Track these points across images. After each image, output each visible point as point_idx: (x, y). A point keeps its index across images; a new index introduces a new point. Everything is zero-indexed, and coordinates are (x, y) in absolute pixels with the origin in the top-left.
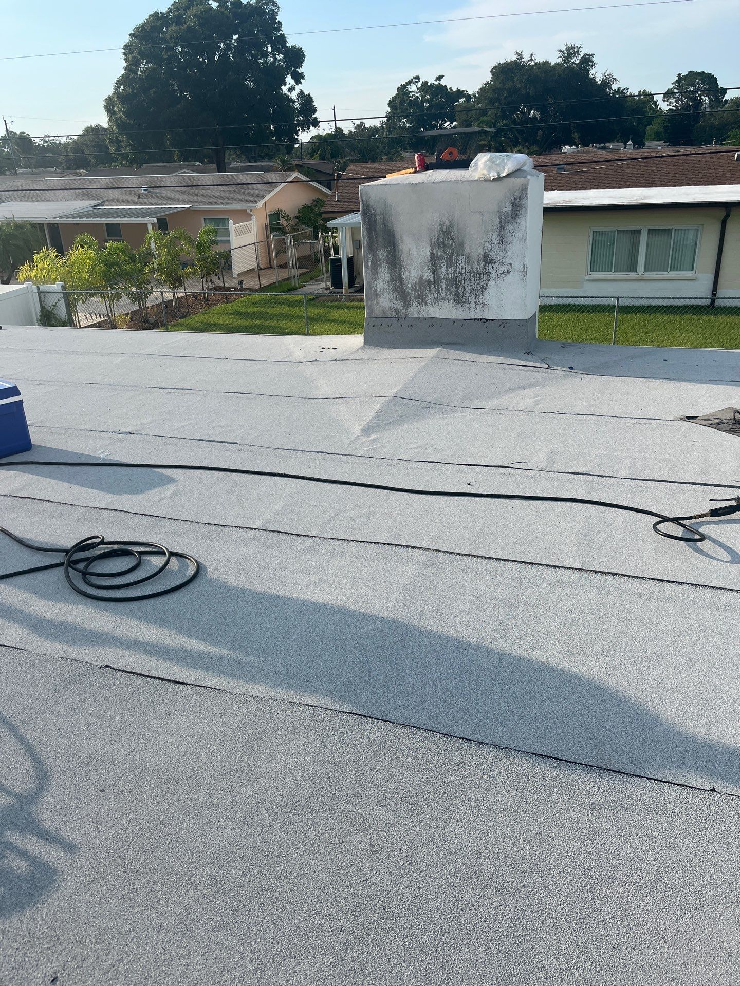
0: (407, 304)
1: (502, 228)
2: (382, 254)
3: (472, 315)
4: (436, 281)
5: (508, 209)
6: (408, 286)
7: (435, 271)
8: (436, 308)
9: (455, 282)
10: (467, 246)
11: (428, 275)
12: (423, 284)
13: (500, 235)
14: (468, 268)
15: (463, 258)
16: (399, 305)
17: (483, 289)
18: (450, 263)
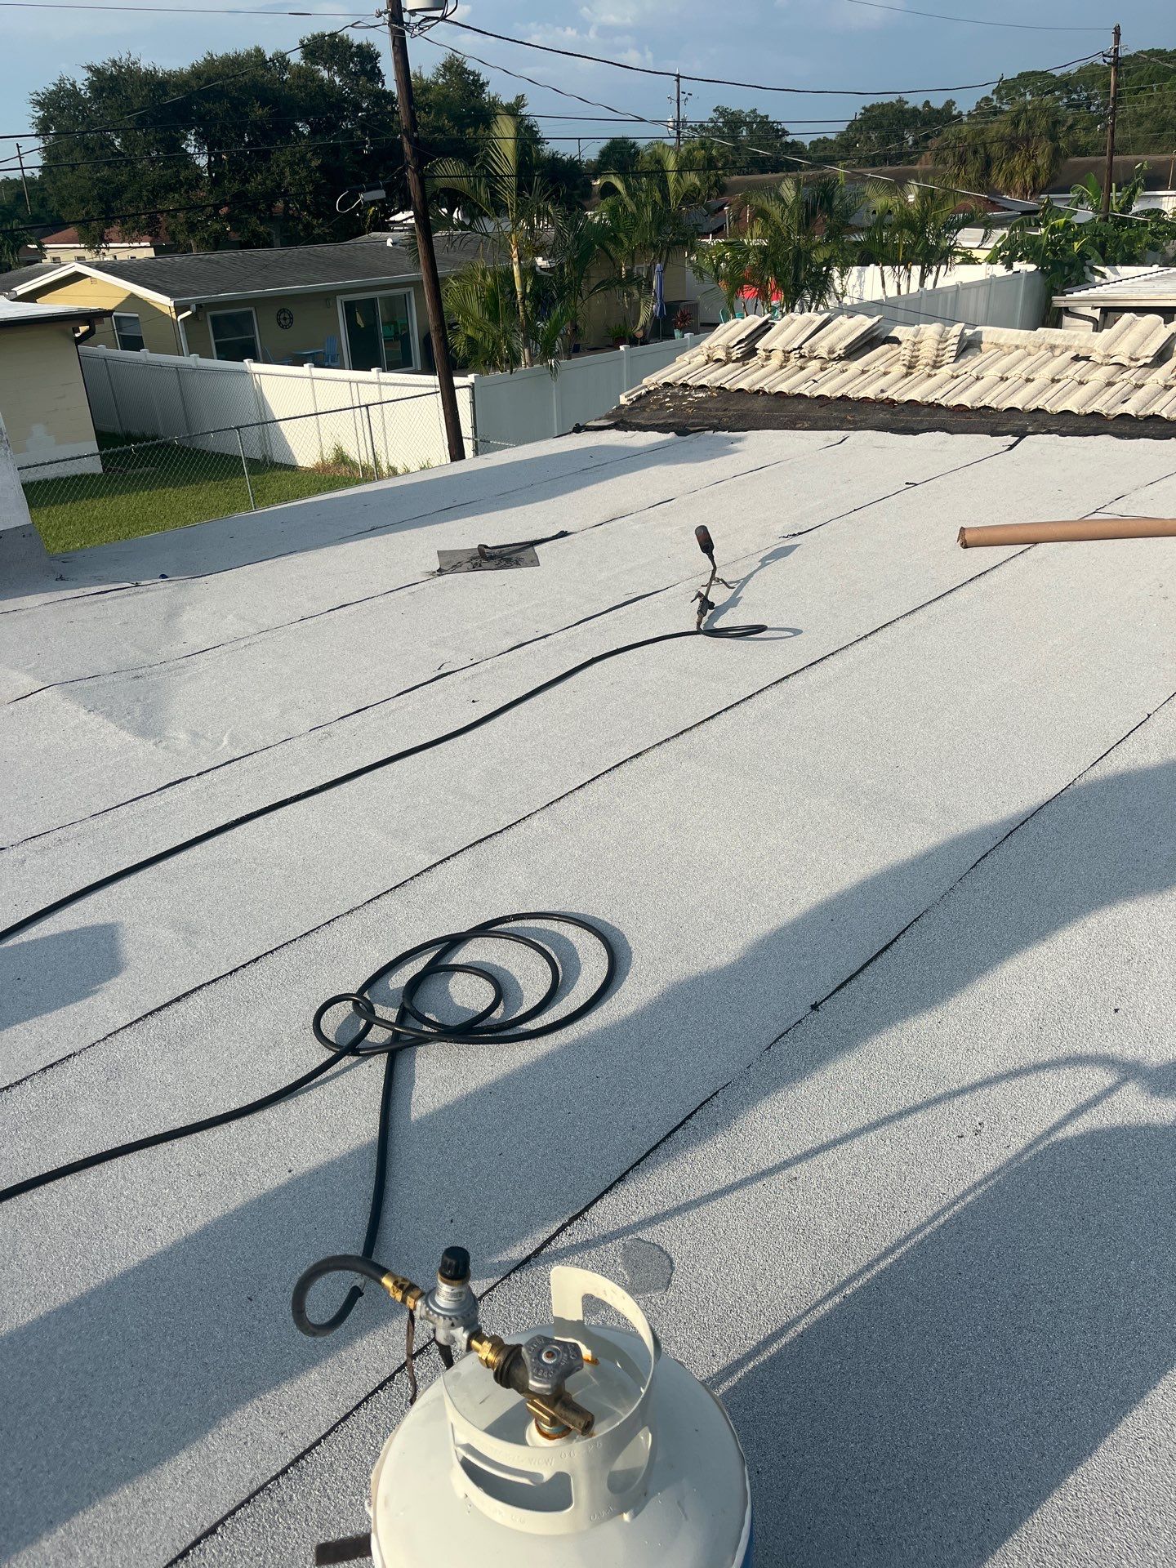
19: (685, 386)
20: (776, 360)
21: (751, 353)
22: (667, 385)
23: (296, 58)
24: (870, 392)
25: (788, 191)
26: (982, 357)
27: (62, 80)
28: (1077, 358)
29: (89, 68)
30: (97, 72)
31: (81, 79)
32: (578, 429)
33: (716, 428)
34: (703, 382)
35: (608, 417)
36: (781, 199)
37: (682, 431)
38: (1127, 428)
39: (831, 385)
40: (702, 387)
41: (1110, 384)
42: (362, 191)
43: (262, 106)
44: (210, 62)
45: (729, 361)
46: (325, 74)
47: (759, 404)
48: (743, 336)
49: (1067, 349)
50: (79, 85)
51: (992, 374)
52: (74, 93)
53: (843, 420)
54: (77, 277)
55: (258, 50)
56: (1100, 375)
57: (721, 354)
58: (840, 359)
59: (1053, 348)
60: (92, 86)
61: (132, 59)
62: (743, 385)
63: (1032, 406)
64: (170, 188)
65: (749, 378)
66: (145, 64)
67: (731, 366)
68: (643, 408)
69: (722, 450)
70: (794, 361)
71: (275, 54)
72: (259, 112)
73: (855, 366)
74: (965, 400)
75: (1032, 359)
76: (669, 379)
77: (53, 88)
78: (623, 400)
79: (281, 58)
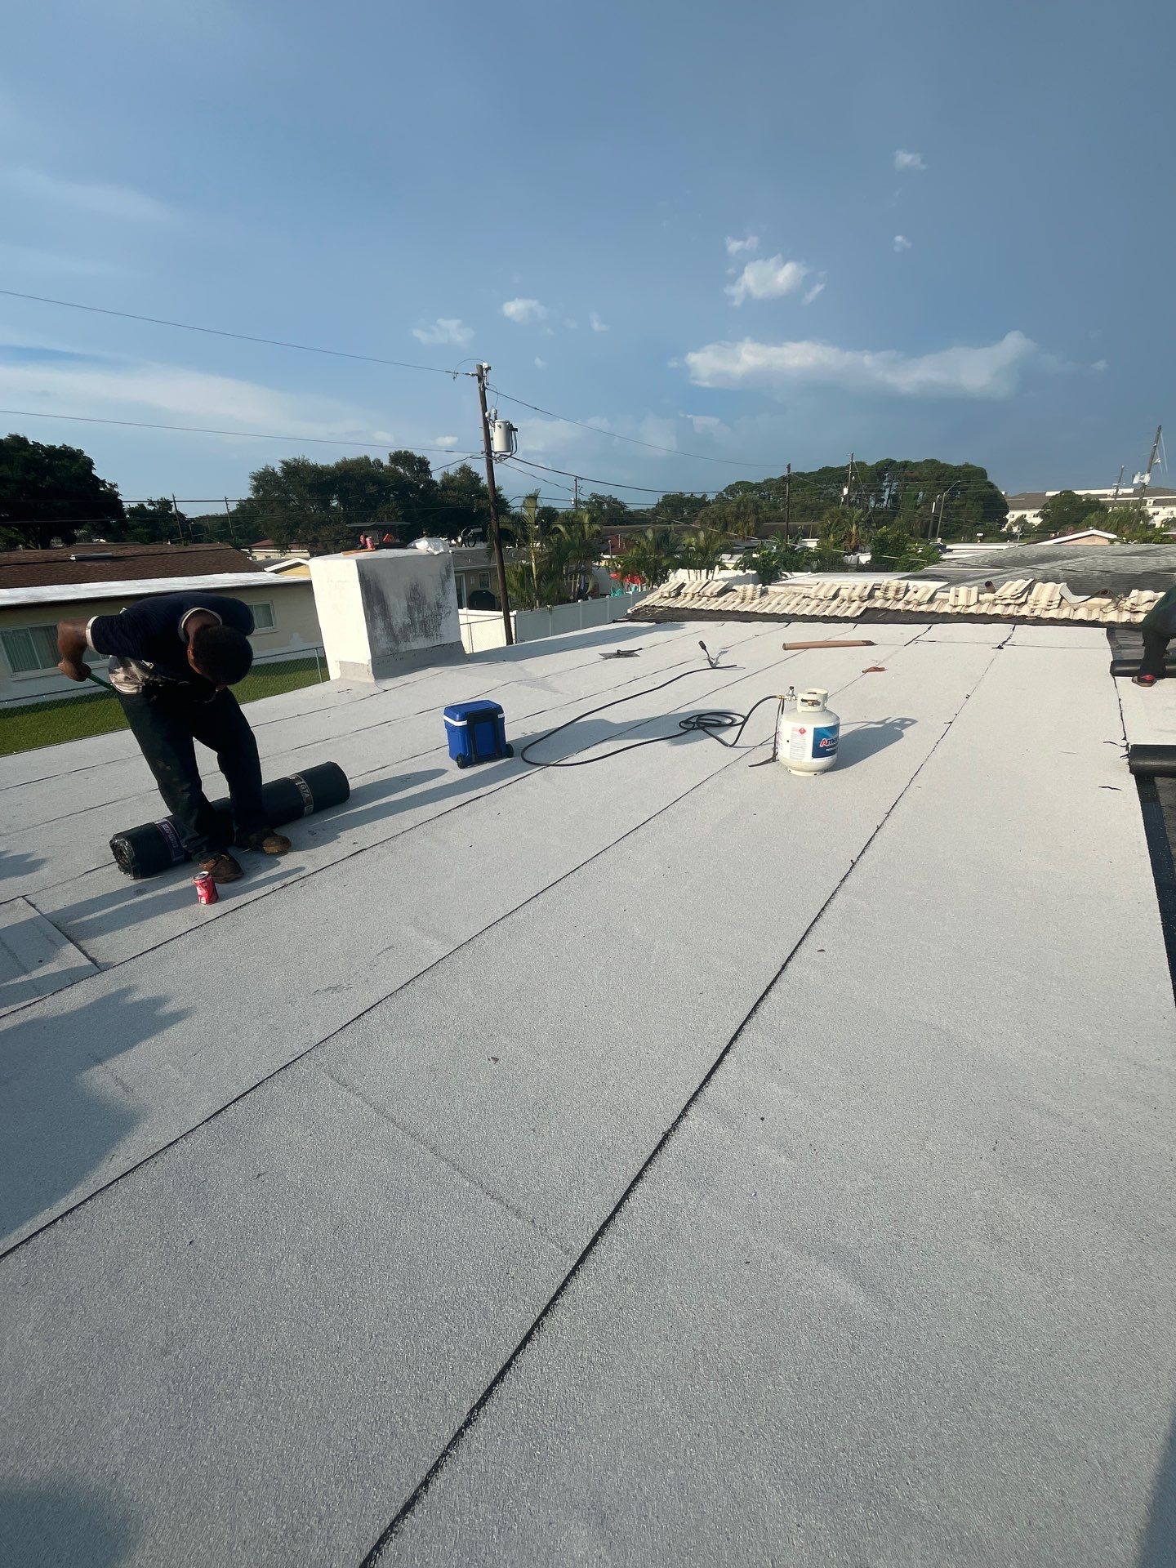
0: (398, 643)
1: (443, 584)
2: (377, 609)
3: (437, 643)
4: (413, 623)
5: (444, 573)
6: (396, 629)
7: (411, 618)
8: (415, 643)
9: (423, 623)
10: (428, 599)
11: (408, 621)
12: (406, 627)
13: (443, 590)
14: (430, 612)
15: (426, 606)
16: (392, 645)
17: (439, 624)
18: (419, 612)
19: (653, 606)
20: (688, 598)
21: (679, 594)
22: (646, 606)
23: (386, 462)
24: (730, 608)
25: (650, 534)
26: (768, 597)
27: (267, 467)
28: (804, 597)
29: (283, 462)
30: (285, 463)
31: (278, 468)
32: (614, 622)
33: (672, 621)
34: (662, 604)
35: (626, 617)
36: (646, 538)
37: (658, 622)
38: (826, 620)
39: (715, 605)
40: (661, 607)
41: (818, 606)
42: (473, 528)
43: (373, 485)
44: (345, 462)
45: (670, 597)
46: (402, 470)
47: (686, 612)
48: (675, 587)
49: (801, 594)
50: (276, 470)
51: (774, 602)
52: (274, 474)
53: (721, 618)
54: (299, 565)
55: (366, 458)
56: (814, 603)
57: (667, 595)
58: (715, 596)
59: (795, 594)
60: (283, 470)
61: (305, 459)
62: (678, 606)
63: (791, 613)
64: (324, 523)
65: (679, 604)
66: (312, 462)
67: (670, 599)
68: (639, 614)
69: (678, 628)
70: (696, 598)
71: (375, 460)
72: (371, 489)
73: (721, 599)
74: (766, 610)
75: (786, 598)
76: (647, 604)
77: (262, 470)
78: (629, 611)
79: (379, 463)
